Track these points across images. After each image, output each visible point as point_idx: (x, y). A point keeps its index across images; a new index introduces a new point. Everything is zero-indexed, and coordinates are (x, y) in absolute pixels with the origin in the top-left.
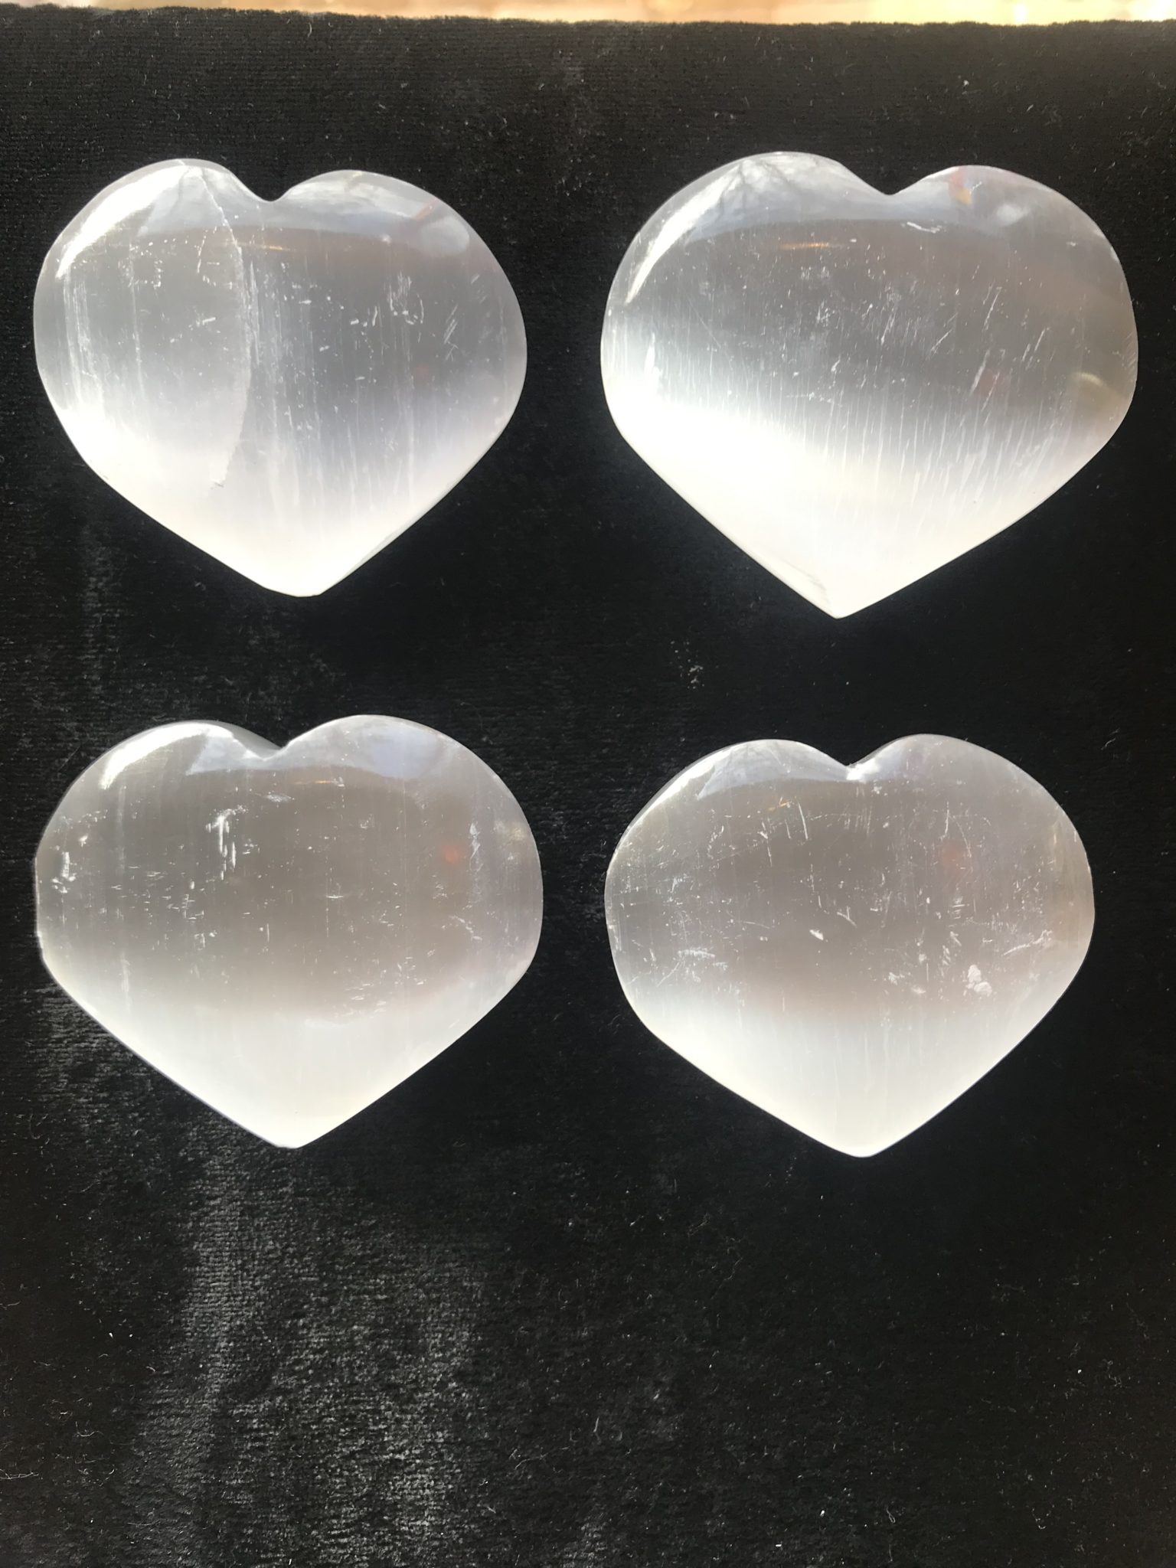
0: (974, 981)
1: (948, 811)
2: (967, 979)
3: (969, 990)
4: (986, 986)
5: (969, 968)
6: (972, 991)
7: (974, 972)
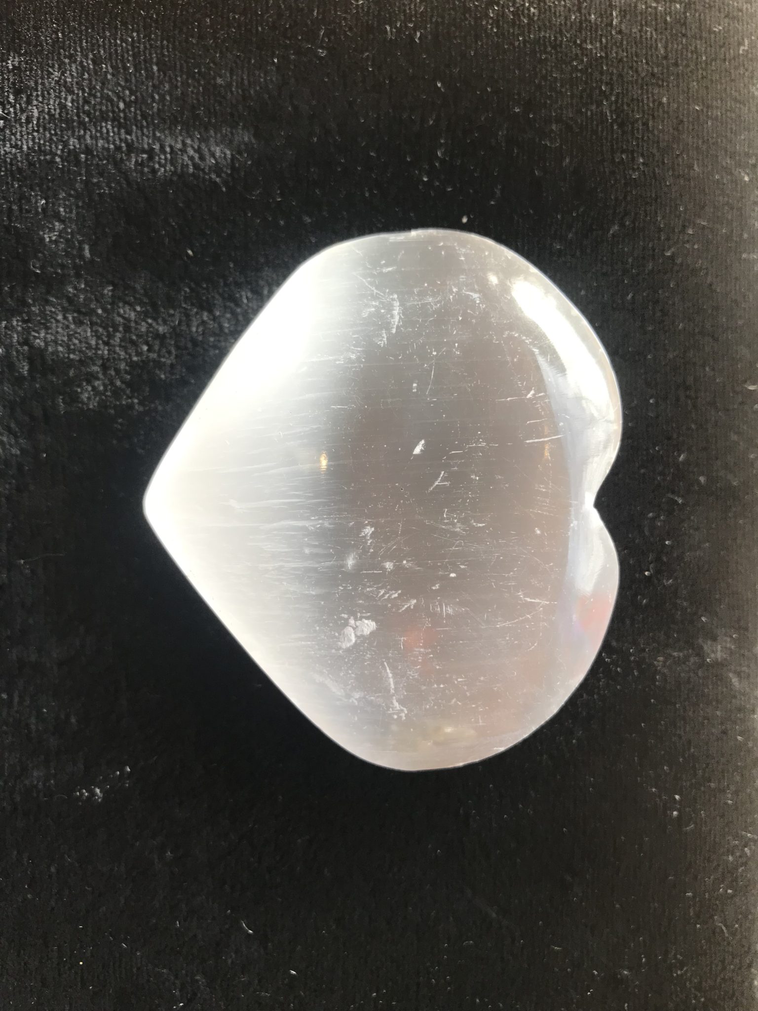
0: (357, 627)
1: (548, 603)
2: (361, 619)
3: (347, 620)
4: (350, 640)
5: (373, 620)
6: (346, 624)
7: (368, 626)
